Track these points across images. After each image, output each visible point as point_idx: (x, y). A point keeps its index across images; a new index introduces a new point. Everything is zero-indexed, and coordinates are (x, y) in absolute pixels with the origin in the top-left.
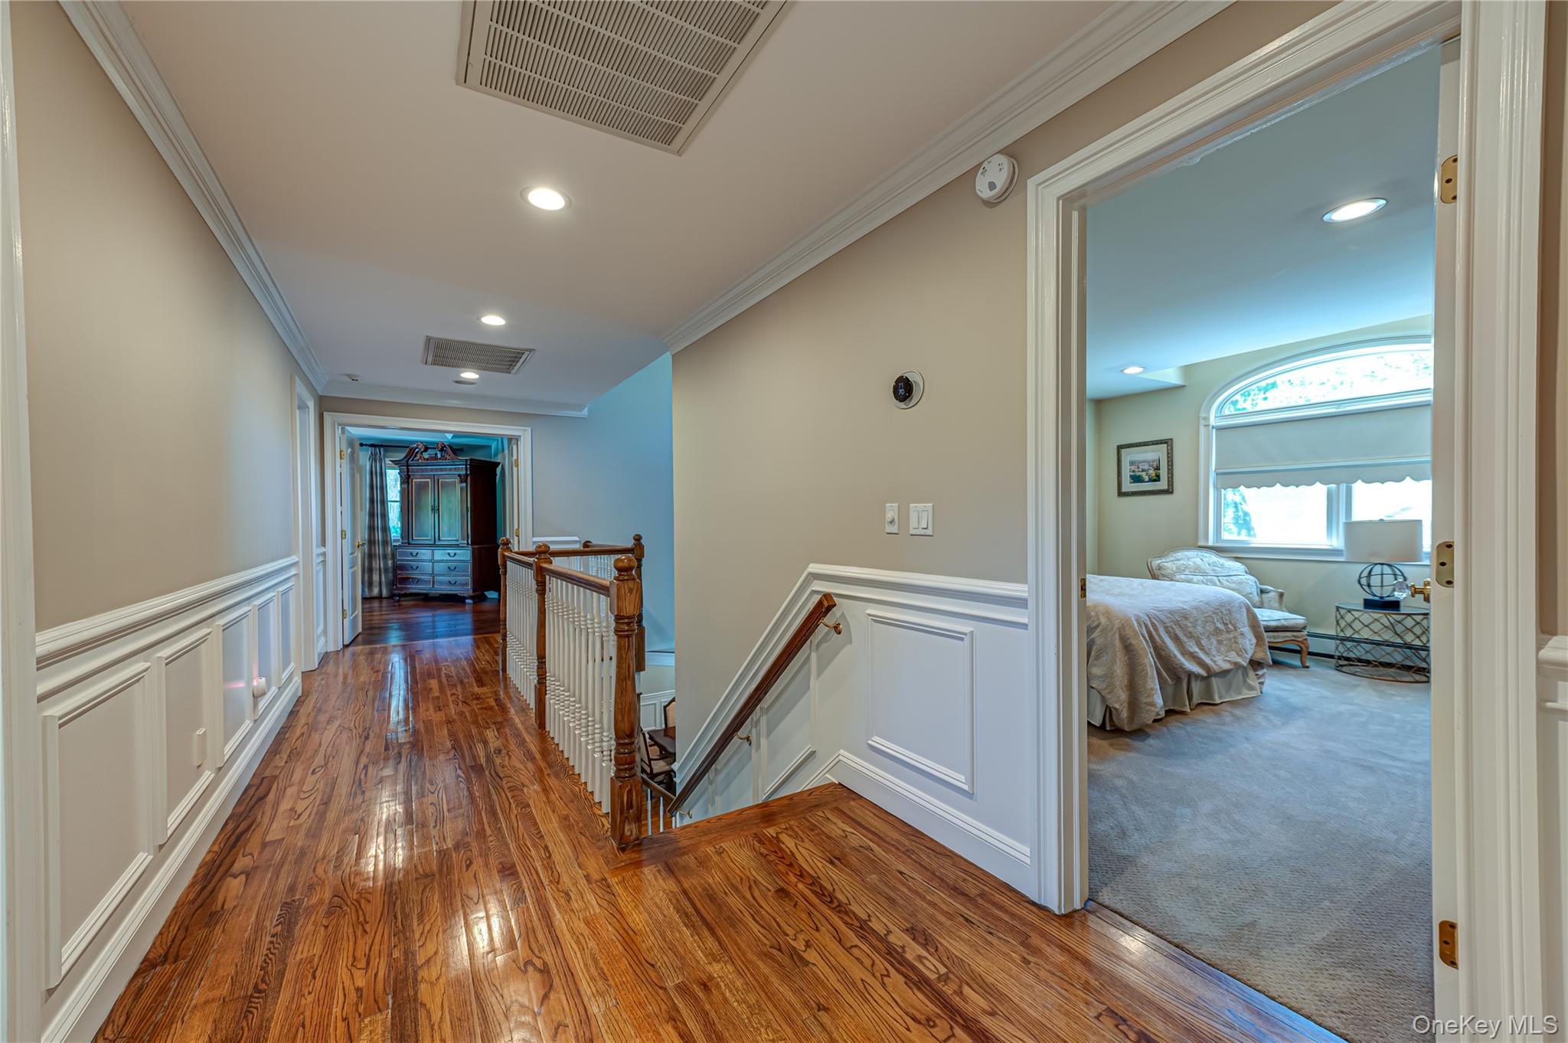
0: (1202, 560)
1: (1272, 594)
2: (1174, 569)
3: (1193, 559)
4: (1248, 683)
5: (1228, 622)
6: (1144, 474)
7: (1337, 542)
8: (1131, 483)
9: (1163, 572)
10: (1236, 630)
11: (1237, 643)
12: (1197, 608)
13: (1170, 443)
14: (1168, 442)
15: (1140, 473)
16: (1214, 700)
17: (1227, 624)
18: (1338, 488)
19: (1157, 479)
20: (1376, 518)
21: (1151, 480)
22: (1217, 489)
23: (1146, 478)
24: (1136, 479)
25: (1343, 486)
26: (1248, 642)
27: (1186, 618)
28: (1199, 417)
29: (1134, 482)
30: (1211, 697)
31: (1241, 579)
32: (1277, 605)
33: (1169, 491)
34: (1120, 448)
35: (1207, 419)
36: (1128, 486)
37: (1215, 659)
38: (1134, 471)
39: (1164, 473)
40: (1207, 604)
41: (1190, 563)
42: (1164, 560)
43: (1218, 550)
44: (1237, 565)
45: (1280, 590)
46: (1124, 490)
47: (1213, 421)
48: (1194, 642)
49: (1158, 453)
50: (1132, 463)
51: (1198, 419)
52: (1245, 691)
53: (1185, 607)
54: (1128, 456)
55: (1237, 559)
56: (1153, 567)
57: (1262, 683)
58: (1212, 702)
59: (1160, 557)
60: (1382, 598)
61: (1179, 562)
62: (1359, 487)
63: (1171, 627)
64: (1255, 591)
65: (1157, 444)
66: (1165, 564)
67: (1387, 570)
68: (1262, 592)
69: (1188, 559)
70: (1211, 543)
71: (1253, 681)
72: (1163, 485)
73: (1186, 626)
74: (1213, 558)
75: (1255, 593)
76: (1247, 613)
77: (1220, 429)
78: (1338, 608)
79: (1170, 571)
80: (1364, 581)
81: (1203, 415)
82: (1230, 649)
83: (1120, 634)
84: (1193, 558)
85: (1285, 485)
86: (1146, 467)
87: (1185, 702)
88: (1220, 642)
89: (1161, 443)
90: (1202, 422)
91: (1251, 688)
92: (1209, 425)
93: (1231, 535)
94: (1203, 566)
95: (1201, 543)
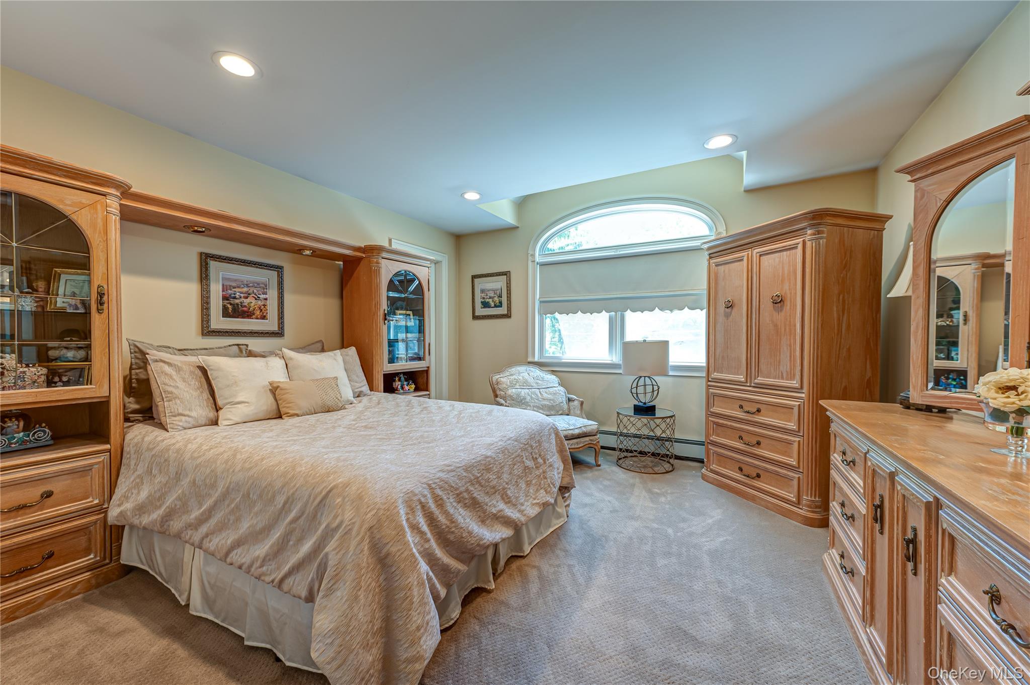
0: (528, 374)
1: (576, 403)
2: (508, 384)
3: (521, 374)
4: (557, 511)
5: (537, 456)
6: (490, 300)
7: (616, 358)
8: (482, 308)
9: (500, 386)
10: (545, 463)
11: (546, 478)
12: (504, 451)
13: (508, 275)
14: (506, 274)
15: (488, 300)
16: (524, 552)
17: (536, 459)
18: (616, 315)
19: (500, 305)
20: (640, 339)
21: (496, 306)
22: (540, 314)
23: (493, 305)
24: (485, 305)
25: (619, 314)
26: (556, 473)
27: (488, 470)
28: (528, 254)
29: (484, 307)
30: (521, 550)
31: (556, 390)
32: (579, 412)
33: (508, 316)
34: (474, 277)
35: (533, 256)
36: (480, 311)
37: (523, 508)
38: (484, 298)
39: (504, 299)
40: (516, 441)
41: (521, 378)
42: (502, 375)
43: (540, 365)
44: (553, 377)
45: (581, 400)
46: (477, 314)
47: (538, 259)
48: (498, 497)
49: (499, 284)
50: (482, 291)
51: (528, 256)
52: (554, 521)
53: (489, 454)
54: (480, 284)
55: (553, 372)
56: (494, 382)
57: (568, 506)
58: (522, 554)
59: (499, 373)
60: (645, 403)
61: (512, 377)
62: (629, 314)
63: (467, 490)
64: (564, 400)
65: (500, 275)
66: (502, 379)
67: (648, 381)
68: (570, 400)
69: (519, 373)
70: (536, 359)
71: (560, 510)
72: (503, 310)
73: (488, 480)
74: (537, 372)
75: (565, 402)
76: (556, 437)
77: (543, 265)
78: (618, 413)
79: (505, 386)
80: (634, 391)
81: (530, 252)
82: (539, 487)
83: (372, 538)
84: (524, 373)
85: (584, 312)
86: (492, 295)
87: (488, 577)
88: (528, 484)
89: (503, 275)
90: (530, 258)
91: (559, 516)
92: (534, 261)
93: (551, 351)
94: (529, 380)
95: (530, 359)
